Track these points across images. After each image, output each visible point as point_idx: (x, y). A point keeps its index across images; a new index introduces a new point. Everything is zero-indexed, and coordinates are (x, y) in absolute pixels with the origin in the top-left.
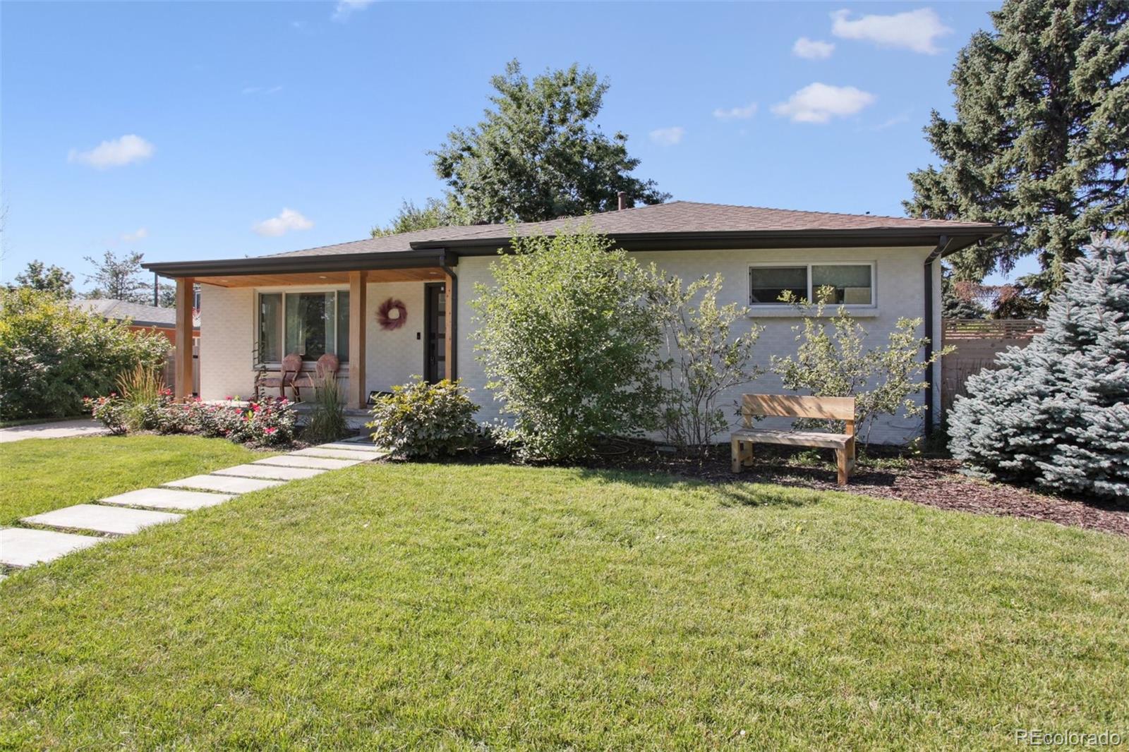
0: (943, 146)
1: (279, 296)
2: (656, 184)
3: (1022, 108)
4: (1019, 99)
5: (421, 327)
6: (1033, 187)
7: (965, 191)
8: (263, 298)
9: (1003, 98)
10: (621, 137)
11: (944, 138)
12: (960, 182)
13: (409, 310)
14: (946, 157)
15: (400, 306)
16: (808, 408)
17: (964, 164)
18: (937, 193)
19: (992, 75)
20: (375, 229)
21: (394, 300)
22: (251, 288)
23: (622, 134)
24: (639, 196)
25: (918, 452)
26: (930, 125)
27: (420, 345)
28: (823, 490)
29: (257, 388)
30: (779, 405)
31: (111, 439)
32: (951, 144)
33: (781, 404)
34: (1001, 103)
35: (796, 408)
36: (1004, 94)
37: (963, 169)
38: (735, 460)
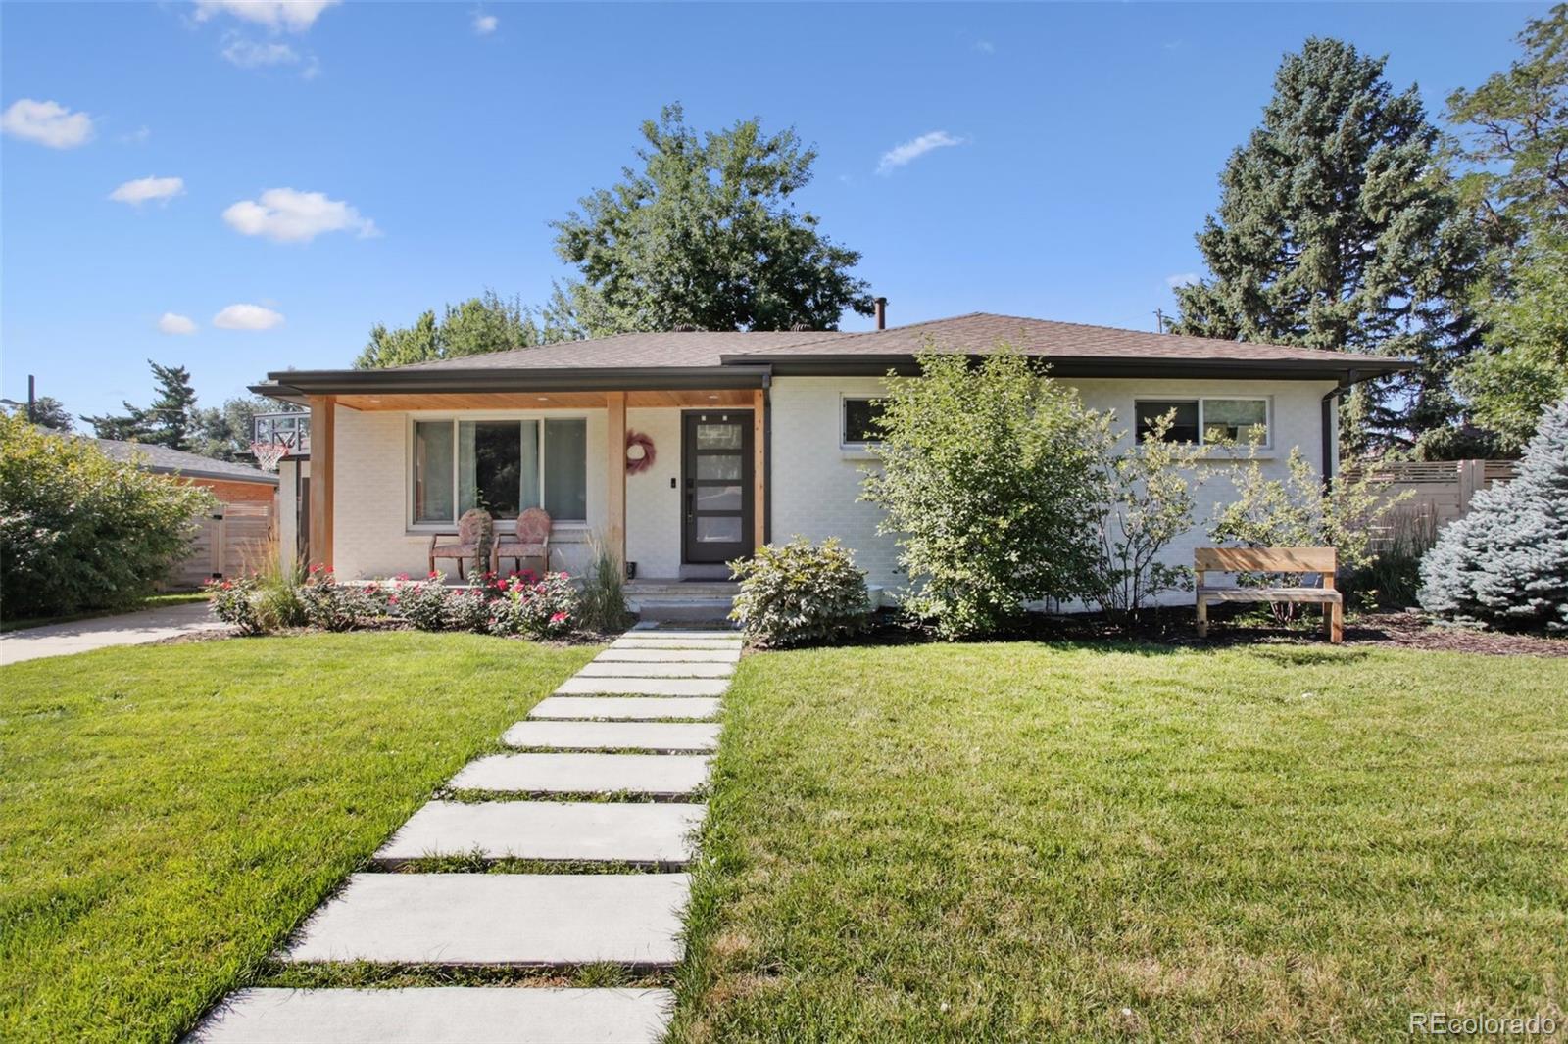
0: (1217, 257)
1: (447, 426)
2: (869, 286)
3: (1309, 221)
4: (1308, 211)
5: (677, 472)
6: (1328, 312)
7: (1250, 312)
8: (420, 427)
9: (1286, 207)
10: (810, 220)
11: (1221, 248)
12: (1245, 302)
13: (658, 447)
14: (1221, 271)
15: (645, 441)
16: (1276, 561)
17: (1250, 281)
18: (1214, 313)
19: (1276, 180)
20: (377, 327)
21: (635, 434)
22: (402, 413)
23: (813, 216)
24: (844, 300)
25: (1376, 606)
26: (1203, 232)
27: (676, 495)
28: (1306, 644)
29: (432, 560)
30: (1243, 556)
31: (241, 640)
32: (1229, 256)
33: (1244, 556)
34: (1285, 213)
35: (1262, 558)
36: (1289, 204)
37: (1249, 287)
38: (1203, 623)
